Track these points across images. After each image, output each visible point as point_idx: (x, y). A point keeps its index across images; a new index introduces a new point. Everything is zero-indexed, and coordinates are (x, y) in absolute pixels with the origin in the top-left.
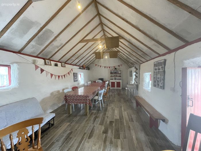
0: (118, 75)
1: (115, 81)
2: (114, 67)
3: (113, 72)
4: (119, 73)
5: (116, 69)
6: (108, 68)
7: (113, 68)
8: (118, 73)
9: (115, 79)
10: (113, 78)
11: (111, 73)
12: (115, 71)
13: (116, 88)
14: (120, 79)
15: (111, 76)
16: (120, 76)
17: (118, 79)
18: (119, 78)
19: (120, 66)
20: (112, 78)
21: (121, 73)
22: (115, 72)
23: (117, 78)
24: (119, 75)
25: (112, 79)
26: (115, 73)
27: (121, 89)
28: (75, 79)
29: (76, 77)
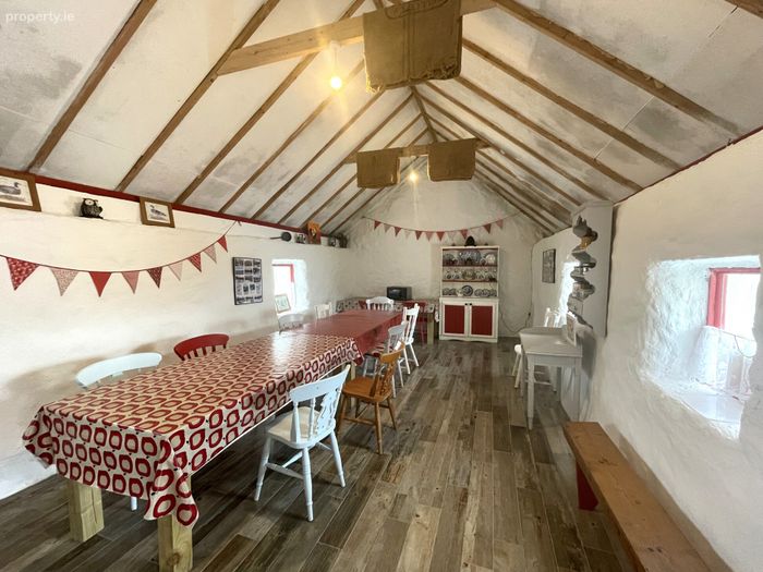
0: (483, 272)
1: (468, 303)
2: (464, 232)
3: (455, 256)
4: (488, 265)
5: (470, 241)
6: (435, 237)
7: (459, 238)
8: (483, 265)
9: (468, 292)
10: (458, 286)
11: (448, 262)
12: (468, 255)
13: (468, 335)
14: (491, 294)
15: (448, 279)
16: (492, 280)
17: (482, 294)
18: (488, 286)
19: (495, 229)
20: (450, 286)
21: (495, 265)
22: (465, 259)
23: (476, 286)
24: (485, 275)
25: (452, 293)
26: (469, 262)
27: (496, 341)
28: (246, 290)
29: (249, 279)
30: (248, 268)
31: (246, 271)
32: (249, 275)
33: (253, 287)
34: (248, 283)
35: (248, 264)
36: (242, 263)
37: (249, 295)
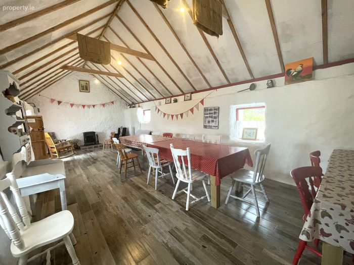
28: (209, 122)
29: (212, 117)
30: (211, 112)
31: (210, 113)
32: (211, 115)
33: (213, 121)
34: (211, 119)
35: (211, 110)
36: (208, 110)
37: (211, 125)
